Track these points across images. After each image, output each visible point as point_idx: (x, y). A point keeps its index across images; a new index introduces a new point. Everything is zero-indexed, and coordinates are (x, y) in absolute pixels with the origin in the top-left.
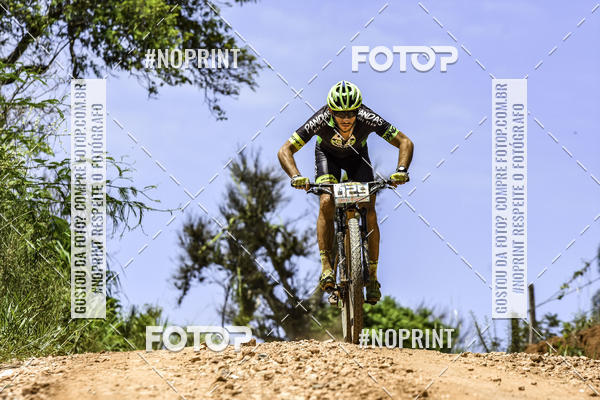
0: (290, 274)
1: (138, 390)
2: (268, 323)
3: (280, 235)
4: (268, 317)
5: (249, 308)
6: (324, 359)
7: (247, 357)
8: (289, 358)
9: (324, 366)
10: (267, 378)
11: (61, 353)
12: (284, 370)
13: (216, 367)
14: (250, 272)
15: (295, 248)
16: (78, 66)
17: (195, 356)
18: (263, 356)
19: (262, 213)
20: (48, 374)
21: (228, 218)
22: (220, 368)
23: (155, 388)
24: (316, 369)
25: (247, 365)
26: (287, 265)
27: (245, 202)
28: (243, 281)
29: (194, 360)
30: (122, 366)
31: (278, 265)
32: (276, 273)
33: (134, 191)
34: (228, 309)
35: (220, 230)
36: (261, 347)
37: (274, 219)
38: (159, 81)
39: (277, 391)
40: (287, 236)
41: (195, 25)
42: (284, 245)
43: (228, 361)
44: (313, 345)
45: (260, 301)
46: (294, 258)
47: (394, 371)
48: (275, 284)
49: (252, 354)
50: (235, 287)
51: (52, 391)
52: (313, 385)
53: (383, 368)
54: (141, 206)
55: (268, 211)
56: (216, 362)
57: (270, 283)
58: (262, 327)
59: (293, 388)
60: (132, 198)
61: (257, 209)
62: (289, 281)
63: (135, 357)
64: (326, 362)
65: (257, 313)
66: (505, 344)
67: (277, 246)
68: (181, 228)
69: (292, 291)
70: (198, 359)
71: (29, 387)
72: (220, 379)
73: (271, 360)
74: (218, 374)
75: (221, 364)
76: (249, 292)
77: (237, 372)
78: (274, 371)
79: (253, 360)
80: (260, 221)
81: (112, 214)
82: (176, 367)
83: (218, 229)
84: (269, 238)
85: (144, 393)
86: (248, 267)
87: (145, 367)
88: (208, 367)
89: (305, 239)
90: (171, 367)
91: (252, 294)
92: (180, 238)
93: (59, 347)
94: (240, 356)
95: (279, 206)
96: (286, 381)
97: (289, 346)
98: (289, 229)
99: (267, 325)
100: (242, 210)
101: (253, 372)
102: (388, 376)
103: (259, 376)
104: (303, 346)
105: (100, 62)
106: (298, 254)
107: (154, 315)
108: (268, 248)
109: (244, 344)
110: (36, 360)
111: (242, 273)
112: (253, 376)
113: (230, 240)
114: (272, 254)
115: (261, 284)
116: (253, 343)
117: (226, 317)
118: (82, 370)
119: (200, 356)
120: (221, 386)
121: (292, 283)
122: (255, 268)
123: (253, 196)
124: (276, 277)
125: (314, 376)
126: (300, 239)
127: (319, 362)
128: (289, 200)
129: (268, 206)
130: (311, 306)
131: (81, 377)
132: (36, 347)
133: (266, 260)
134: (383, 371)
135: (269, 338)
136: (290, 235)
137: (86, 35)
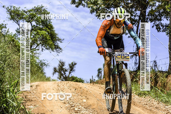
0: (65, 74)
1: (48, 86)
5: (61, 77)
8: (66, 83)
15: (66, 71)
16: (42, 49)
20: (38, 84)
31: (64, 72)
34: (58, 77)
36: (62, 82)
37: (64, 67)
38: (51, 51)
41: (56, 45)
44: (68, 82)
45: (62, 76)
47: (77, 85)
50: (59, 75)
51: (39, 86)
52: (68, 86)
54: (49, 66)
60: (48, 65)
63: (48, 82)
65: (62, 78)
66: (89, 82)
69: (65, 76)
71: (36, 85)
77: (60, 84)
80: (62, 67)
81: (46, 66)
83: (57, 68)
88: (56, 84)
92: (53, 69)
93: (40, 81)
97: (65, 82)
100: (60, 66)
103: (62, 85)
105: (45, 49)
107: (50, 77)
109: (60, 81)
110: (37, 82)
113: (59, 70)
114: (63, 71)
115: (62, 75)
118: (42, 83)
122: (61, 73)
124: (64, 74)
127: (69, 84)
128: (65, 65)
130: (68, 77)
135: (63, 81)
137: (44, 46)
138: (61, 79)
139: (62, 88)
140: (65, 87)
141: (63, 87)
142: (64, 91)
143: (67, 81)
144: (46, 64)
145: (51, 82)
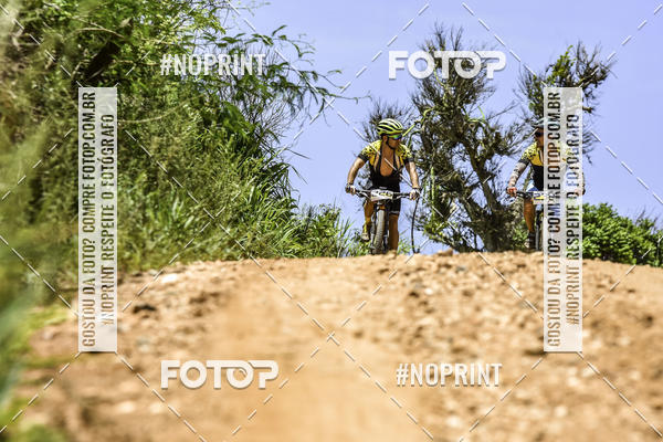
0: (491, 176)
1: (319, 303)
2: (465, 231)
3: (480, 130)
4: (465, 224)
5: (443, 211)
6: (532, 274)
7: (443, 270)
8: (491, 272)
9: (531, 282)
10: (467, 294)
11: (230, 258)
12: (486, 285)
13: (407, 280)
14: (445, 172)
15: (498, 146)
17: (383, 267)
18: (462, 269)
19: (461, 105)
20: (217, 281)
21: (422, 110)
22: (413, 281)
23: (339, 302)
24: (523, 285)
25: (443, 279)
26: (488, 164)
27: (442, 91)
28: (437, 182)
29: (382, 272)
30: (301, 275)
31: (478, 165)
32: (475, 173)
33: (315, 75)
34: (419, 214)
35: (412, 123)
36: (457, 259)
37: (475, 112)
39: (478, 309)
40: (489, 131)
42: (485, 142)
43: (421, 273)
44: (520, 257)
45: (455, 206)
46: (496, 158)
47: (612, 290)
48: (474, 186)
49: (448, 266)
50: (428, 188)
51: (222, 300)
52: (520, 304)
53: (600, 286)
54: (324, 91)
55: (468, 102)
56: (407, 274)
57: (467, 185)
58: (457, 236)
59: (496, 307)
60: (314, 83)
61: (455, 99)
62: (490, 183)
63: (316, 265)
64: (533, 277)
65: (452, 220)
67: (477, 143)
68: (368, 120)
69: (491, 196)
70: (387, 270)
71: (196, 295)
72: (414, 294)
73: (470, 274)
74: (410, 287)
75: (413, 276)
76: (444, 195)
77: (431, 288)
78: (473, 286)
79: (451, 273)
80: (458, 113)
81: (290, 101)
82: (362, 279)
83: (410, 121)
84: (468, 133)
85: (325, 306)
86: (443, 167)
87: (326, 277)
88: (398, 279)
89: (510, 136)
90: (355, 278)
91: (446, 198)
92: (367, 131)
93: (228, 251)
94: (434, 267)
95: (481, 96)
96: (488, 298)
97: (486, 256)
98: (491, 125)
99: (463, 233)
100: (438, 101)
101: (450, 286)
102: (606, 295)
103: (457, 291)
104: (508, 259)
106: (501, 153)
108: (467, 144)
109: (440, 255)
110: (202, 265)
111: (436, 173)
112: (449, 292)
113: (423, 135)
114: (471, 152)
115: (457, 186)
116: (450, 254)
117: (416, 222)
118: (256, 278)
119: (390, 267)
120: (414, 302)
121: (494, 185)
122: (451, 167)
123: (451, 84)
124: (475, 178)
125: (521, 293)
126: (503, 135)
127: (526, 277)
128: (492, 90)
129: (467, 96)
130: (514, 213)
131: (254, 286)
132: (203, 250)
133: (464, 160)
134: (601, 290)
135: (464, 248)
136: (492, 130)
138: (448, 232)
139: (455, 316)
140: (486, 313)
141: (469, 310)
142: (474, 347)
143: (508, 255)
144: (294, 79)
145: (346, 261)
